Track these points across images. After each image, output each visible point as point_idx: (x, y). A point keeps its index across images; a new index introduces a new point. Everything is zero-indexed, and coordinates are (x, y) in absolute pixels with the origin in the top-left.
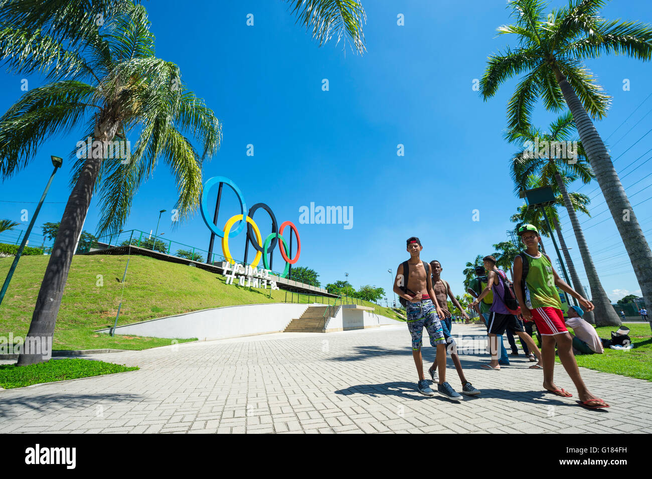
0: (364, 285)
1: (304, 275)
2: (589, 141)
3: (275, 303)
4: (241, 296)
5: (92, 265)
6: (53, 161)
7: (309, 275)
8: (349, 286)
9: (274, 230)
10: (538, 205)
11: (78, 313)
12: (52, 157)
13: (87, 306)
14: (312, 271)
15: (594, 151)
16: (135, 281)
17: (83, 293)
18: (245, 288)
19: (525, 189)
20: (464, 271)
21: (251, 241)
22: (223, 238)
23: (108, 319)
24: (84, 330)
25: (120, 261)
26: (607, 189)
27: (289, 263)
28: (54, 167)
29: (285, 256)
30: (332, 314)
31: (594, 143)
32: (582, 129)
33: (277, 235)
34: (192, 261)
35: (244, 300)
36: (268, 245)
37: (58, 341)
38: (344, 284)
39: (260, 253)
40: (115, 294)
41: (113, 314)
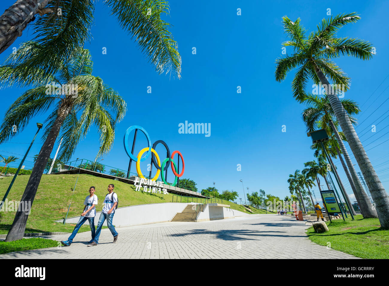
0: (225, 190)
1: (187, 184)
2: (335, 106)
3: (166, 202)
4: (145, 198)
5: (58, 180)
6: (37, 125)
7: (190, 184)
8: (216, 190)
9: (168, 156)
10: (319, 140)
11: (46, 210)
12: (37, 123)
13: (52, 206)
14: (192, 181)
15: (338, 111)
16: (81, 190)
17: (50, 198)
18: (148, 193)
19: (313, 130)
20: (288, 180)
21: (154, 163)
22: (137, 162)
23: (63, 213)
24: (49, 220)
25: (74, 178)
26: (346, 134)
27: (177, 177)
28: (38, 129)
29: (175, 172)
30: (202, 209)
31: (337, 107)
32: (331, 98)
33: (170, 159)
34: (117, 177)
35: (145, 201)
36: (164, 166)
37: (33, 227)
38: (213, 189)
39: (159, 171)
40: (69, 198)
41: (66, 210)
